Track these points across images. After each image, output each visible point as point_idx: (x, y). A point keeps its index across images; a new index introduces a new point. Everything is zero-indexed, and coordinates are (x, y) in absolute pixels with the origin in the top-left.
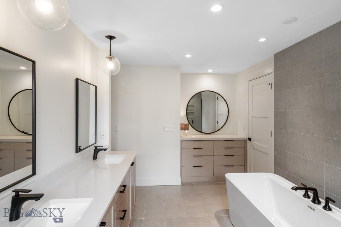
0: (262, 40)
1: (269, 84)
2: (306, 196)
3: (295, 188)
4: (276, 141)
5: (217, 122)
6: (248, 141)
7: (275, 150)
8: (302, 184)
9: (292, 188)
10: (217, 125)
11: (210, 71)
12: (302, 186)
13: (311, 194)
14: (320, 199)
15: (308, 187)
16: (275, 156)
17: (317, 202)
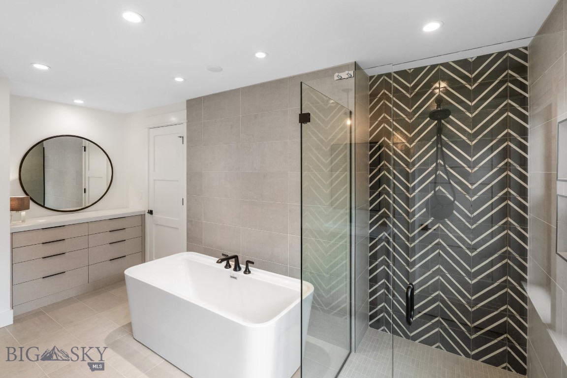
0: (179, 79)
1: (180, 137)
2: (228, 266)
3: (220, 261)
4: (188, 210)
5: (85, 189)
6: (148, 216)
7: (188, 221)
8: (223, 255)
9: (218, 262)
10: (85, 196)
11: (79, 102)
12: (224, 257)
13: (232, 263)
14: (241, 265)
15: (229, 256)
16: (188, 229)
17: (238, 269)
